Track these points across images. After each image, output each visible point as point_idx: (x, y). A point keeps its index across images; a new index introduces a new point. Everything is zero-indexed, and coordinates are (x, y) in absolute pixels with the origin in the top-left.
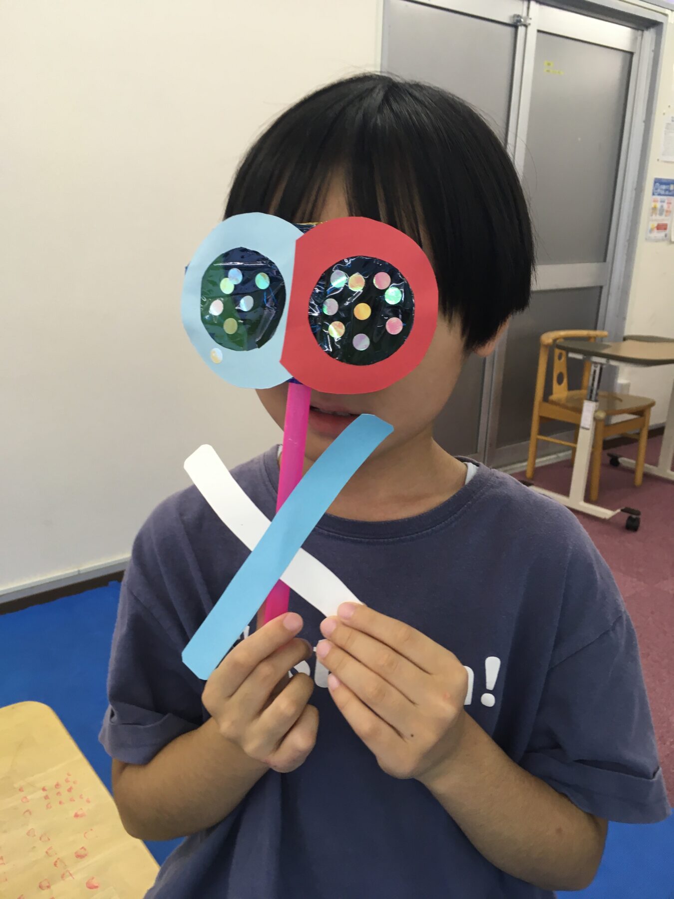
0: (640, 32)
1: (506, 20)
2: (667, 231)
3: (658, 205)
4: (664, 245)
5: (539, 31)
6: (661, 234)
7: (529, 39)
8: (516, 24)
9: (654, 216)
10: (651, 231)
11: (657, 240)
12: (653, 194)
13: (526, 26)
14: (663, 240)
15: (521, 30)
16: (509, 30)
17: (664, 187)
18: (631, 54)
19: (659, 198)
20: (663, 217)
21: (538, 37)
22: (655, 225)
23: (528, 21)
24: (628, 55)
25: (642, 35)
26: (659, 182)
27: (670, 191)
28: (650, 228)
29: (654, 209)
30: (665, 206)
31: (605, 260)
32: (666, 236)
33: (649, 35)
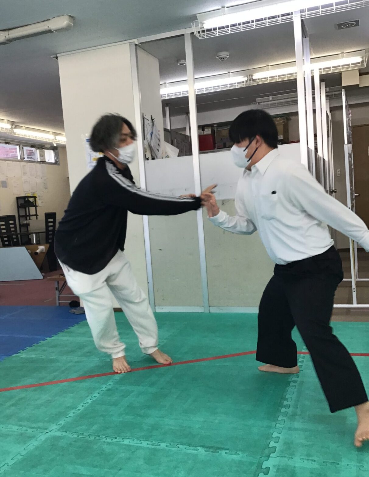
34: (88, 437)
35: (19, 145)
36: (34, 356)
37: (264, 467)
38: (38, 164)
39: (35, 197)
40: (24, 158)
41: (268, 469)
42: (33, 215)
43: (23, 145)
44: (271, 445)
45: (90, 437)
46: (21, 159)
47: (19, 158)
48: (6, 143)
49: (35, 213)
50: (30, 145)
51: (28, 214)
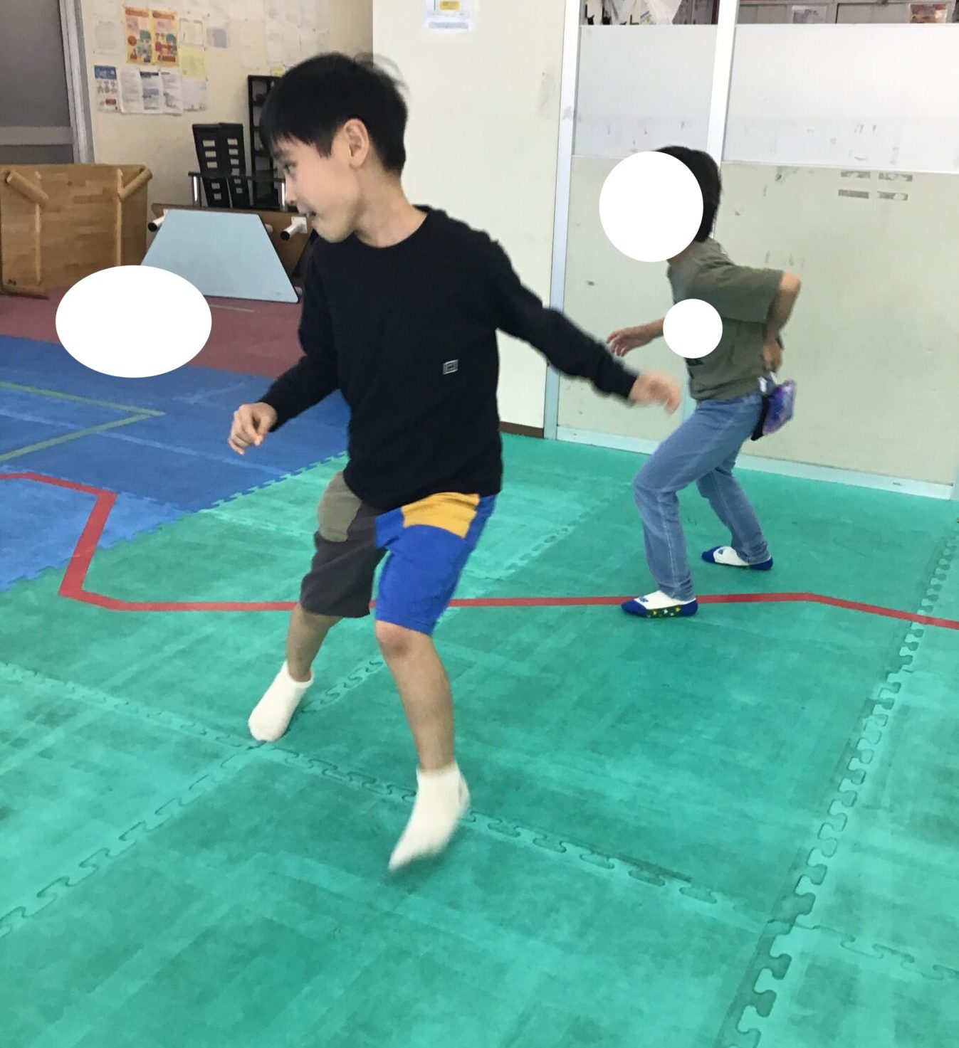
2: (117, 105)
3: (103, 85)
4: (117, 115)
6: (112, 107)
9: (101, 93)
10: (102, 104)
11: (107, 111)
12: (96, 77)
14: (116, 112)
17: (105, 72)
19: (103, 80)
20: (110, 93)
22: (104, 100)
26: (98, 69)
27: (111, 75)
28: (99, 100)
29: (100, 89)
30: (110, 86)
31: (69, 125)
32: (116, 108)
34: (348, 778)
36: (249, 522)
37: (775, 952)
41: (786, 960)
44: (801, 890)
45: (351, 779)
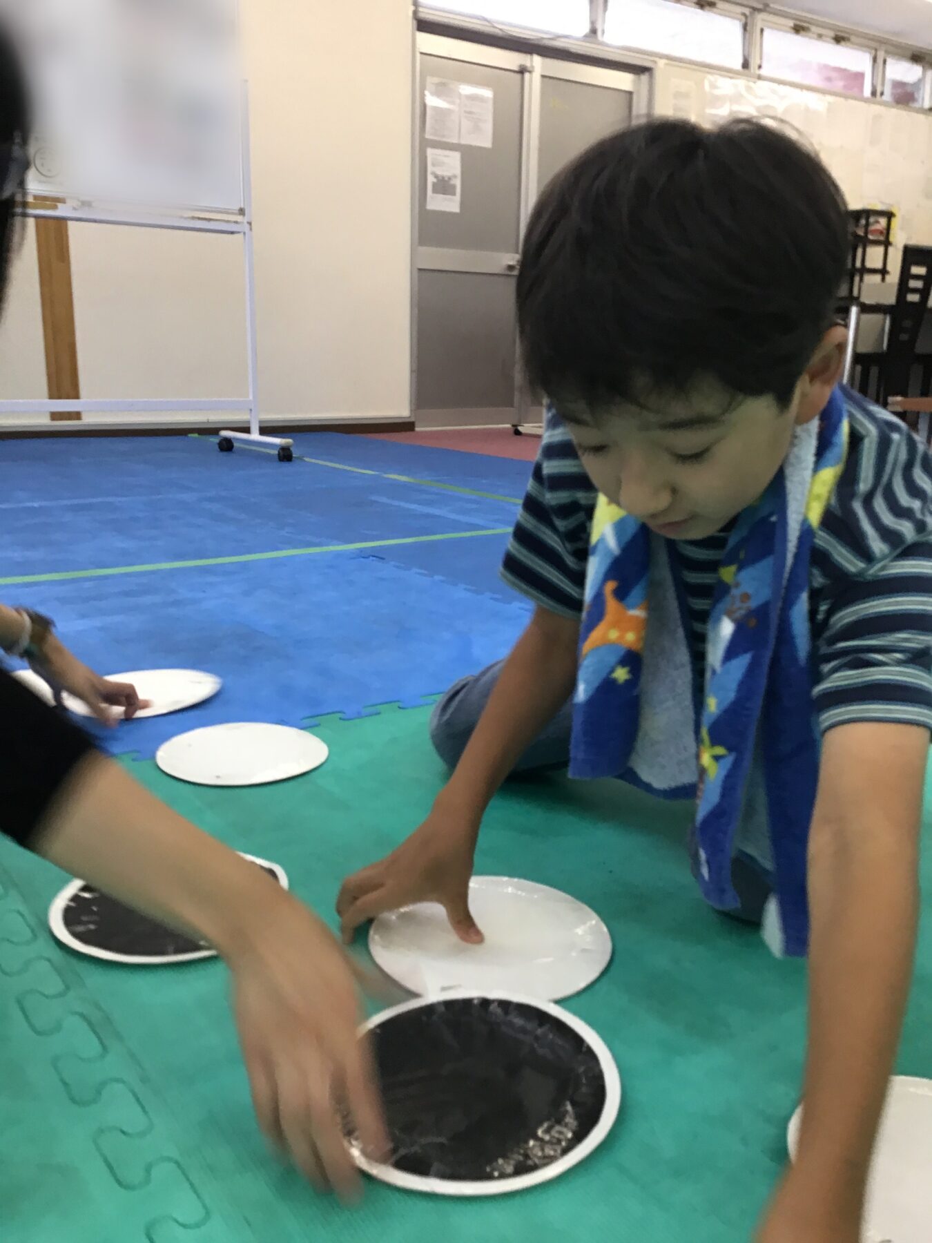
0: (637, 76)
1: (516, 68)
5: (543, 76)
7: (534, 83)
8: (522, 71)
13: (530, 72)
15: (527, 75)
16: (518, 76)
18: (630, 93)
21: (542, 83)
23: (531, 69)
24: (628, 95)
25: (639, 79)
33: (644, 78)
35: (876, 50)
38: (921, 117)
39: (889, 215)
40: (882, 94)
42: (874, 271)
43: (887, 52)
46: (874, 93)
47: (867, 92)
48: (838, 39)
49: (879, 265)
50: (909, 54)
51: (858, 264)
